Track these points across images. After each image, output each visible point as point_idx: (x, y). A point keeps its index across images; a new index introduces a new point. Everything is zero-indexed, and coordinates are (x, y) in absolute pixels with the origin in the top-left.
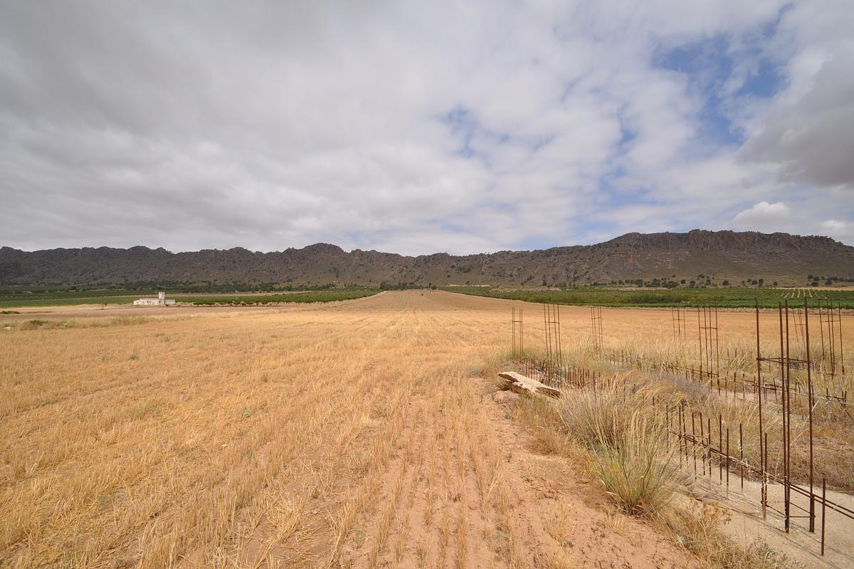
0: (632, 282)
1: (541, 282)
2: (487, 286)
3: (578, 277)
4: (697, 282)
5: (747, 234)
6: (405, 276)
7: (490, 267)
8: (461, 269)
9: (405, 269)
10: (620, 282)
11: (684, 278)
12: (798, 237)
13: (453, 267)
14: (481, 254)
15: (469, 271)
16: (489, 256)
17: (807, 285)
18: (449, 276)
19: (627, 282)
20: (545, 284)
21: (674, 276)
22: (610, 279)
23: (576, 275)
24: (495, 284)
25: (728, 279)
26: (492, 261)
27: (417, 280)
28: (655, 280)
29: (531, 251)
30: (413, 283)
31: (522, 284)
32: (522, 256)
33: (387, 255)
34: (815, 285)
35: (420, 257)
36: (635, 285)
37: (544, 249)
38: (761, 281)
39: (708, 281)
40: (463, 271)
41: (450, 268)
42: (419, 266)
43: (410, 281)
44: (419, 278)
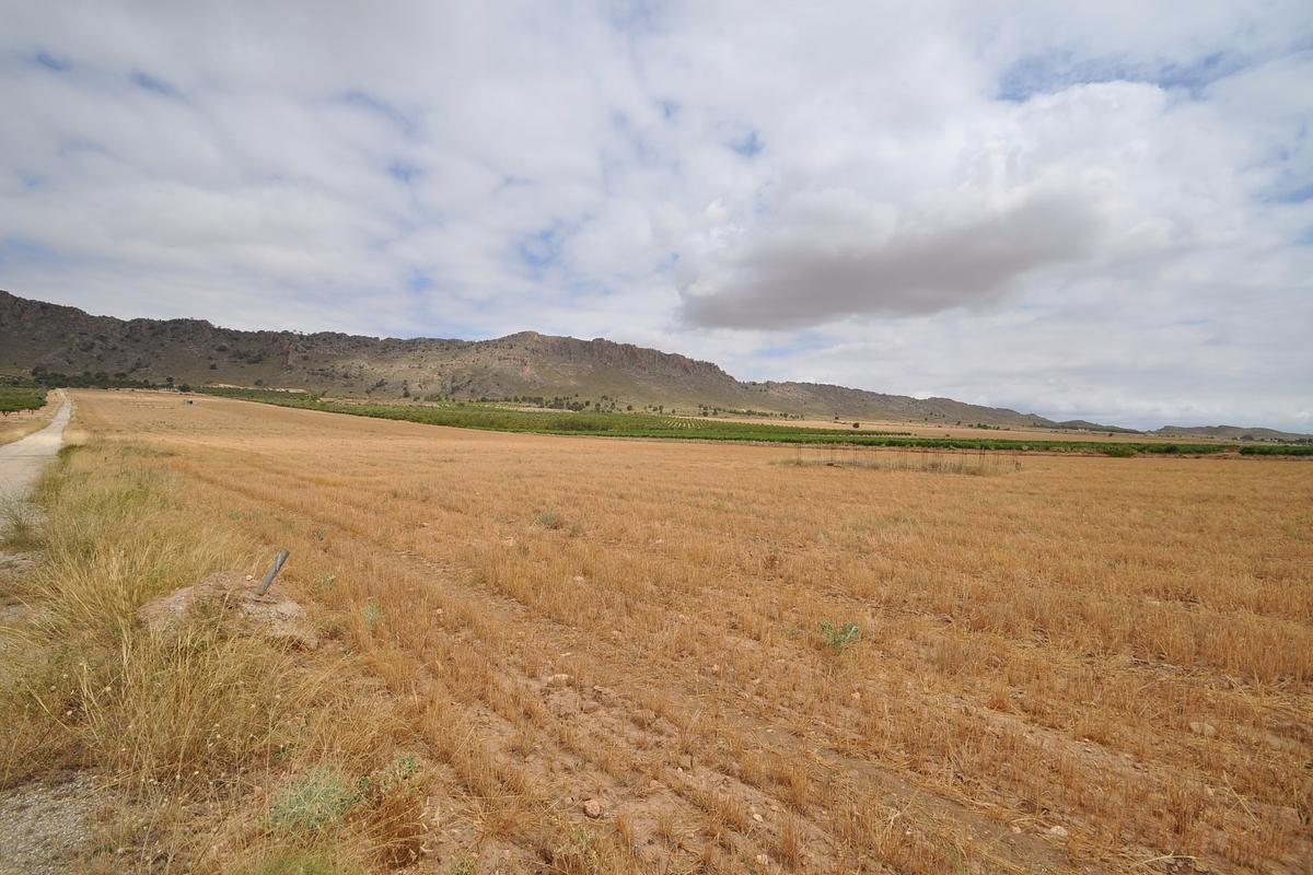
0: (530, 400)
1: (402, 392)
2: (301, 391)
3: (458, 388)
4: (602, 406)
5: (650, 352)
6: (99, 357)
7: (305, 358)
8: (241, 356)
9: (98, 342)
10: (516, 400)
11: (587, 399)
12: (692, 361)
13: (222, 349)
14: (285, 333)
15: (258, 360)
16: (301, 337)
17: (699, 415)
18: (213, 367)
19: (524, 399)
20: (407, 395)
21: (577, 396)
22: (501, 393)
23: (455, 384)
24: (317, 390)
25: (631, 403)
26: (308, 348)
27: (133, 370)
28: (556, 399)
29: (381, 338)
30: (124, 375)
31: (368, 392)
32: (367, 346)
33: (44, 307)
34: (705, 414)
35: (139, 321)
36: (534, 405)
37: (404, 338)
38: (661, 408)
39: (613, 404)
40: (245, 360)
41: (215, 352)
42: (138, 341)
43: (116, 369)
44: (138, 365)
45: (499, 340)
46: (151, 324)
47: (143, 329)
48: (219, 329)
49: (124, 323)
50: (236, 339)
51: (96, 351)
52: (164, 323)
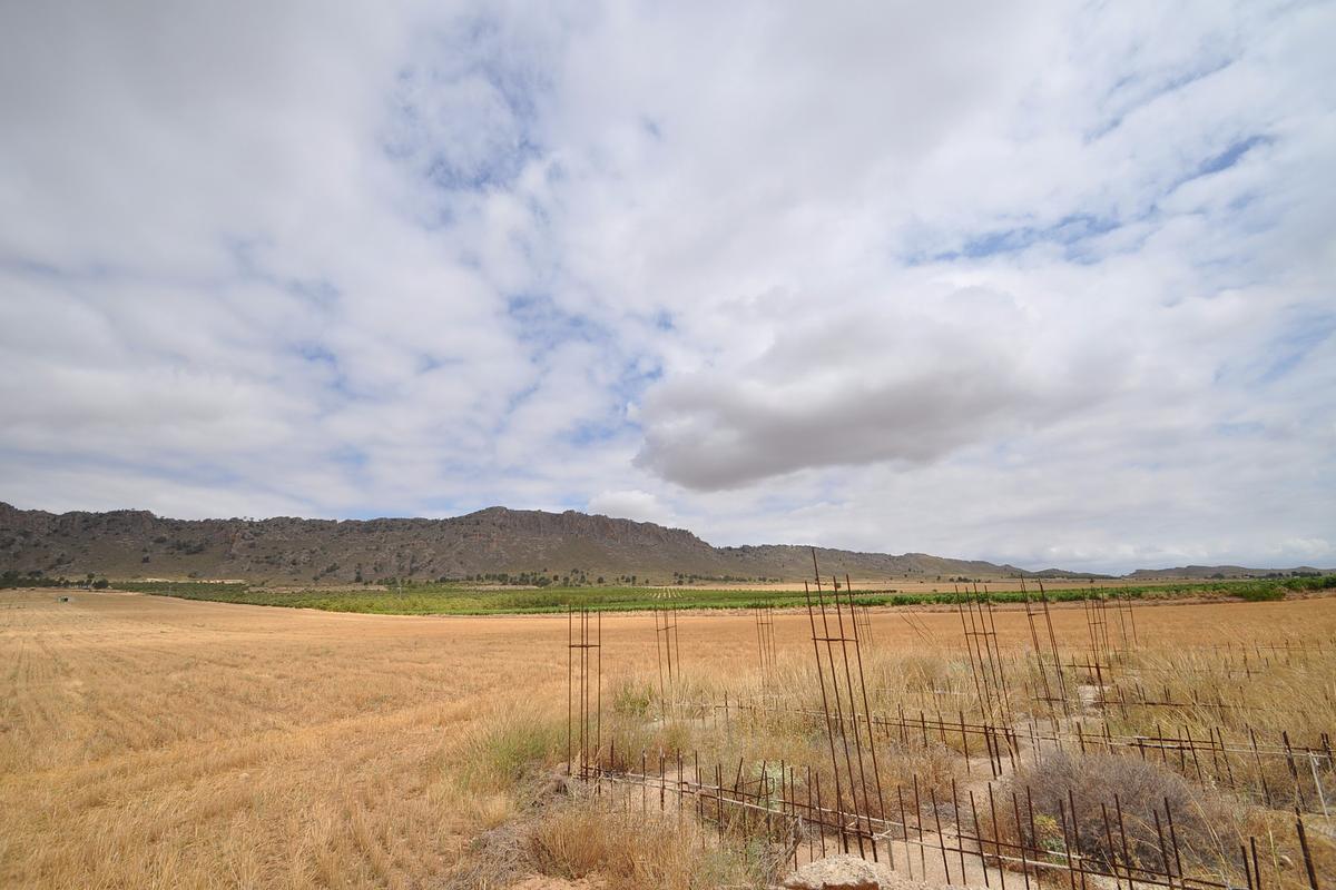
0: (494, 577)
1: (353, 576)
2: (239, 581)
3: (417, 569)
4: (571, 579)
5: (621, 522)
7: (252, 546)
8: (179, 547)
9: (20, 538)
10: (479, 578)
11: (557, 574)
12: (665, 529)
13: (161, 541)
14: (234, 520)
15: (200, 550)
16: (251, 524)
17: (675, 584)
18: (146, 560)
19: (487, 577)
20: (358, 580)
21: (545, 570)
22: (465, 572)
23: (414, 565)
24: (257, 578)
25: (602, 575)
26: (256, 535)
27: (51, 567)
28: (523, 575)
29: (339, 521)
30: (39, 573)
31: (316, 579)
32: (322, 529)
34: (680, 583)
35: (73, 514)
36: (497, 582)
37: (365, 519)
38: (634, 578)
39: (583, 577)
40: (184, 550)
41: (151, 543)
42: (66, 535)
43: (32, 567)
44: (59, 561)
45: (466, 517)
46: (86, 517)
47: (76, 523)
48: (162, 520)
49: (55, 517)
50: (178, 529)
51: (15, 548)
52: (102, 515)
